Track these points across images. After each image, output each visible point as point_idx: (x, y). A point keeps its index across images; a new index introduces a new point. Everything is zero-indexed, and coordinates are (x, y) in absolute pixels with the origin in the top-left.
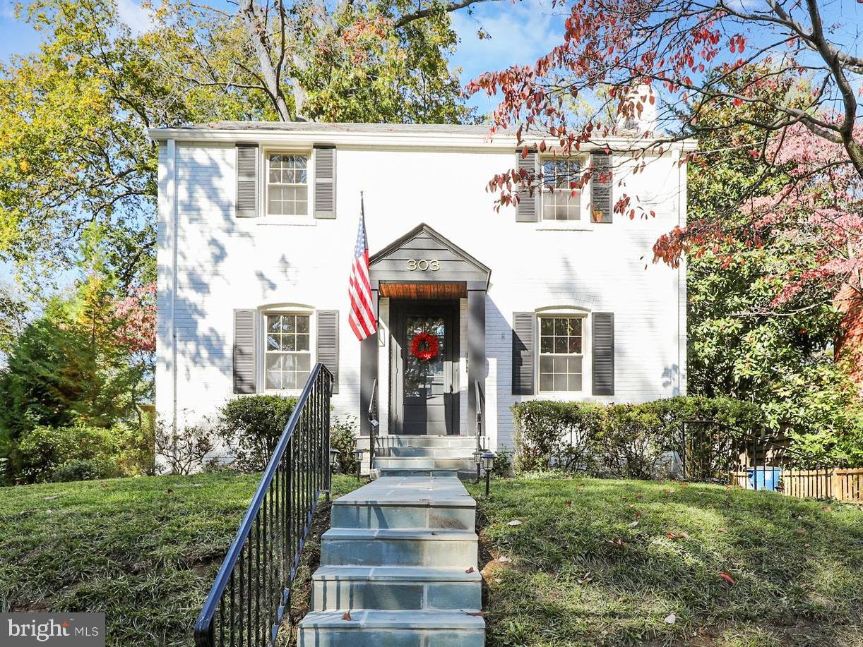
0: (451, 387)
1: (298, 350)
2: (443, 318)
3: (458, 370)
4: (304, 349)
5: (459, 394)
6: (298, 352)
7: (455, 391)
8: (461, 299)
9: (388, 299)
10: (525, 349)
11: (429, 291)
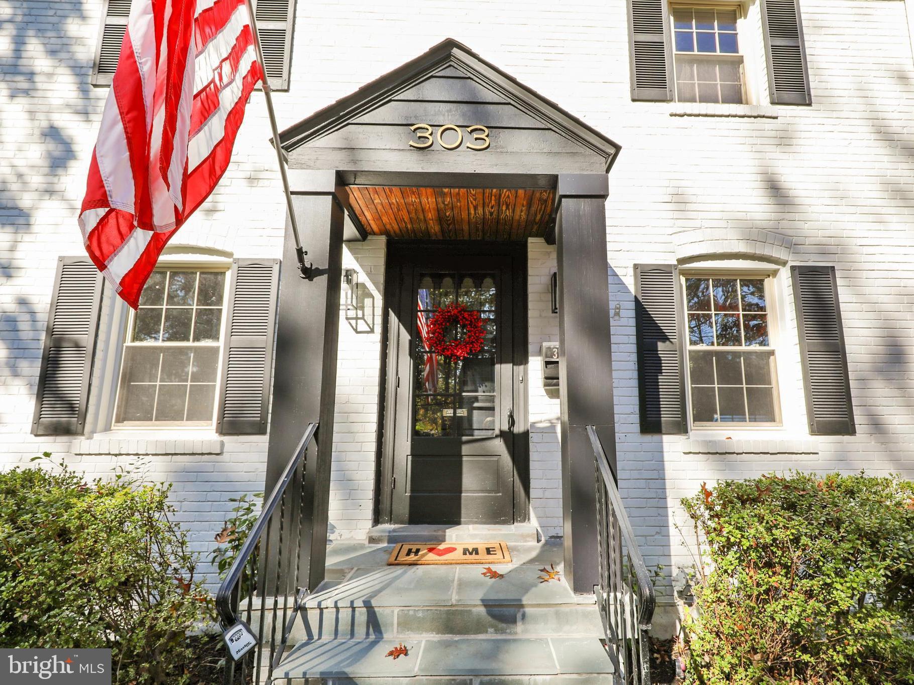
0: (511, 416)
1: (197, 339)
2: (493, 276)
3: (524, 380)
4: (209, 337)
5: (526, 434)
6: (197, 344)
7: (519, 429)
8: (530, 240)
9: (383, 239)
10: (665, 338)
11: (464, 215)
